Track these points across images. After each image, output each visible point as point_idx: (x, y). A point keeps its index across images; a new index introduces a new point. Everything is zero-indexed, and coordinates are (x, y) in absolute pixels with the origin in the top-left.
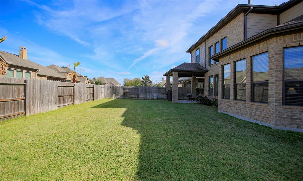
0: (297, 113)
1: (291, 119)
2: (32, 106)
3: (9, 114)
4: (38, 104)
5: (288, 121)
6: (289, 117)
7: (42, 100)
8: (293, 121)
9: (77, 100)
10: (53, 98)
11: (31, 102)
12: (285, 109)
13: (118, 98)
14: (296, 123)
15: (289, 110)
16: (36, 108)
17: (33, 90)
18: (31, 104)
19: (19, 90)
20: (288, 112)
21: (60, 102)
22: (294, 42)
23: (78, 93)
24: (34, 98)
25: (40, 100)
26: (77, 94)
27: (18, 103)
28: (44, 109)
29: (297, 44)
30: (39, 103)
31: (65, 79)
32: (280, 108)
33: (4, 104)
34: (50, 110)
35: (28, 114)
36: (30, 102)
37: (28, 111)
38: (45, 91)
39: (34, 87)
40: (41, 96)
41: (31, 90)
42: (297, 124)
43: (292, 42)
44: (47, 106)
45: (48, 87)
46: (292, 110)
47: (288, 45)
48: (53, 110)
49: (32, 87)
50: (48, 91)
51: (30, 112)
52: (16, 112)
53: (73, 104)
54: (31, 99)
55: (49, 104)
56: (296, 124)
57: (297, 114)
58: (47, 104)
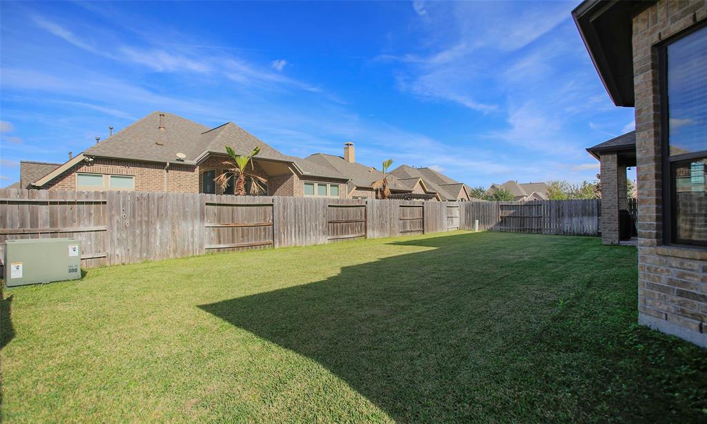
0: (697, 274)
1: (681, 294)
2: (283, 236)
3: (253, 242)
4: (291, 232)
5: (673, 301)
6: (676, 288)
7: (299, 227)
8: (684, 304)
9: (373, 229)
10: (319, 224)
11: (281, 228)
12: (664, 259)
13: (491, 230)
14: (694, 311)
15: (675, 263)
16: (289, 238)
17: (284, 212)
18: (282, 231)
19: (265, 212)
20: (671, 269)
21: (335, 231)
22: (681, 17)
23: (375, 217)
24: (285, 225)
25: (295, 226)
26: (373, 219)
27: (265, 229)
28: (302, 241)
29: (686, 22)
30: (293, 230)
31: (410, 192)
32: (651, 253)
33: (248, 230)
34: (313, 243)
35: (277, 246)
36: (279, 228)
37: (277, 240)
38: (303, 214)
39: (284, 208)
40: (297, 221)
41: (281, 213)
42: (699, 315)
43: (674, 20)
44: (308, 236)
45: (309, 208)
46: (682, 264)
47: (665, 33)
48: (319, 244)
49: (281, 208)
50: (309, 212)
51: (280, 242)
52: (263, 241)
53: (365, 236)
54: (281, 225)
55: (312, 234)
56: (694, 316)
57: (697, 277)
58: (308, 234)
